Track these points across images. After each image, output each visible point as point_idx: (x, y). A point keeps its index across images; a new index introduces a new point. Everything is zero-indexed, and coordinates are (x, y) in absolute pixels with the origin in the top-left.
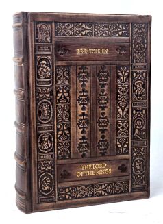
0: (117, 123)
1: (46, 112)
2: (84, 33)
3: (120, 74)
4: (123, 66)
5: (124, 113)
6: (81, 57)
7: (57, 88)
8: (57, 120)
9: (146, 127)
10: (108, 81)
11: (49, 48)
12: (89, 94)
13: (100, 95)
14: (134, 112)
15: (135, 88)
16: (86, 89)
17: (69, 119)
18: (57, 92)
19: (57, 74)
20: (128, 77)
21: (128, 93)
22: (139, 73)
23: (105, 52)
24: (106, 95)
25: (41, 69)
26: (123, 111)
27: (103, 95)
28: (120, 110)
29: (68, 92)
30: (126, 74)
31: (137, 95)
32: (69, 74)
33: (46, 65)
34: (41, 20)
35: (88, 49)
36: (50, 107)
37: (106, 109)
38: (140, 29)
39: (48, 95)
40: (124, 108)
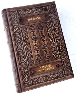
0: (51, 46)
1: (20, 46)
2: (29, 12)
3: (48, 26)
4: (48, 22)
5: (53, 42)
6: (30, 22)
7: (23, 36)
8: (25, 49)
10: (43, 29)
12: (36, 36)
13: (41, 36)
14: (57, 40)
15: (55, 31)
16: (35, 34)
17: (30, 48)
18: (23, 38)
19: (22, 31)
21: (53, 33)
22: (55, 24)
23: (39, 18)
25: (15, 29)
26: (52, 41)
27: (42, 36)
28: (51, 41)
29: (28, 37)
30: (50, 25)
31: (57, 33)
32: (26, 30)
33: (17, 27)
34: (11, 11)
35: (32, 18)
36: (21, 44)
37: (45, 41)
38: (51, 7)
39: (20, 39)
40: (53, 39)
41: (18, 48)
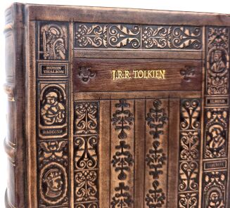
0: (179, 198)
1: (56, 185)
2: (124, 42)
3: (186, 114)
4: (190, 100)
5: (191, 181)
6: (118, 84)
7: (75, 141)
8: (76, 198)
9: (225, 203)
10: (165, 126)
11: (63, 68)
13: (151, 152)
14: (207, 179)
15: (209, 138)
16: (127, 141)
17: (97, 196)
18: (76, 149)
19: (76, 117)
20: (198, 119)
21: (198, 147)
22: (217, 112)
23: (161, 75)
24: (161, 151)
25: (47, 107)
26: (189, 178)
27: (156, 152)
28: (184, 177)
29: (96, 147)
30: (196, 114)
31: (212, 150)
32: (97, 116)
35: (131, 70)
36: (62, 176)
37: (160, 176)
38: (218, 37)
39: (60, 154)
40: (191, 173)
41: (45, 190)
